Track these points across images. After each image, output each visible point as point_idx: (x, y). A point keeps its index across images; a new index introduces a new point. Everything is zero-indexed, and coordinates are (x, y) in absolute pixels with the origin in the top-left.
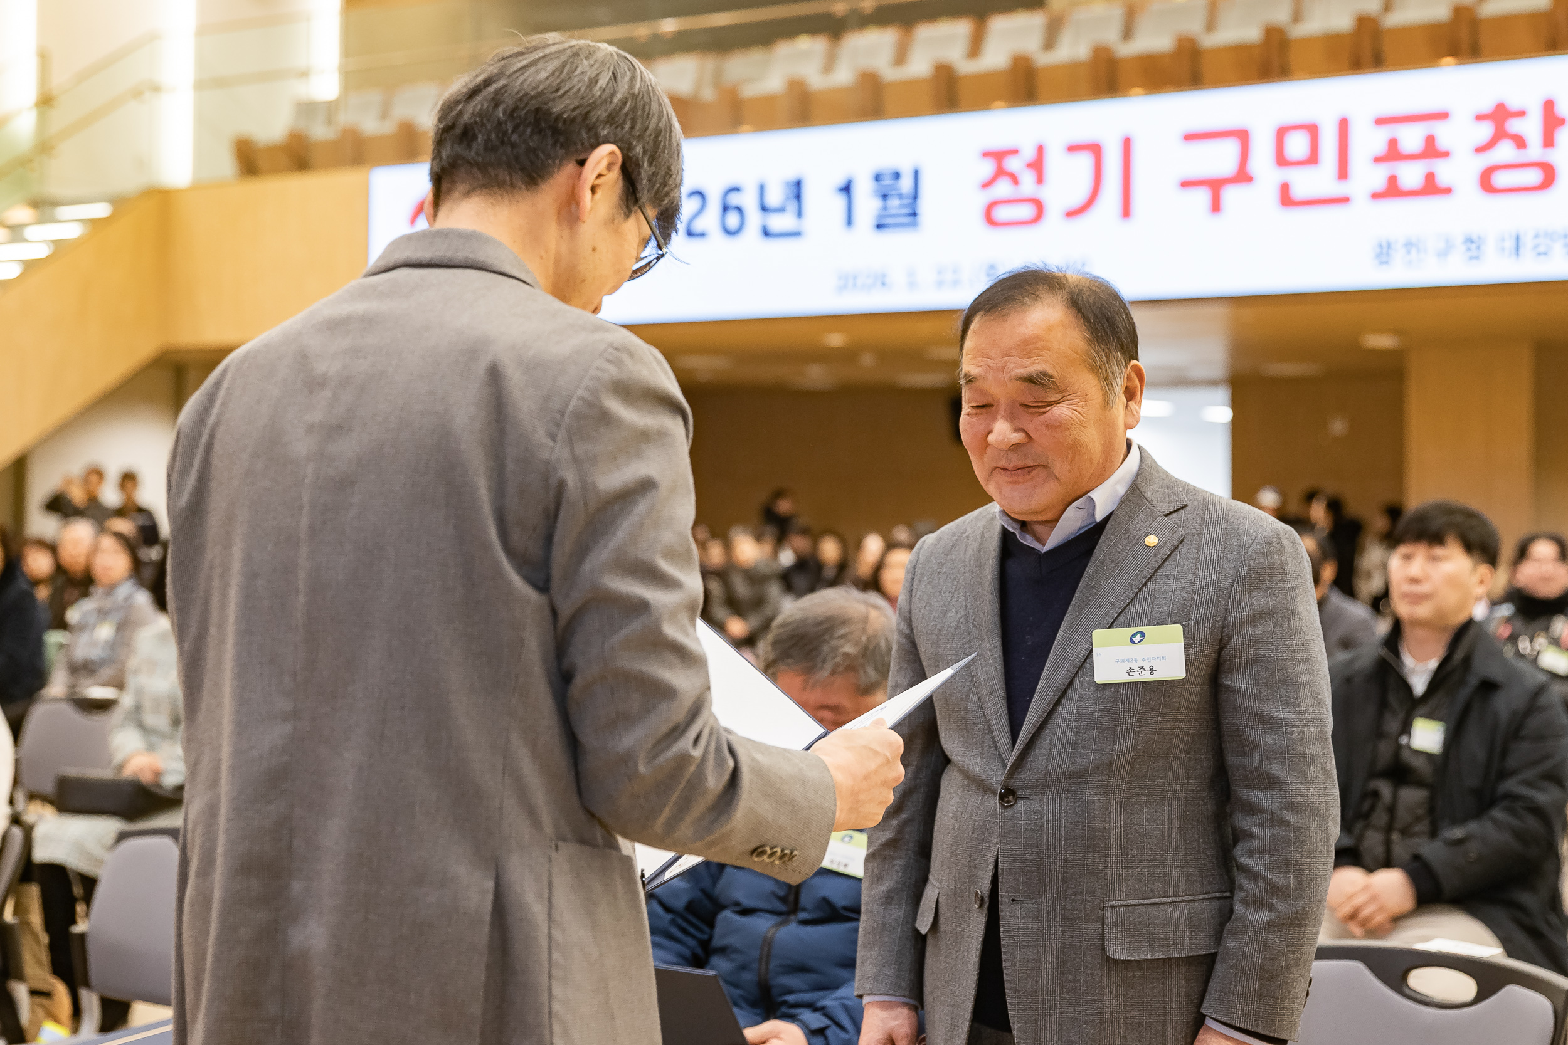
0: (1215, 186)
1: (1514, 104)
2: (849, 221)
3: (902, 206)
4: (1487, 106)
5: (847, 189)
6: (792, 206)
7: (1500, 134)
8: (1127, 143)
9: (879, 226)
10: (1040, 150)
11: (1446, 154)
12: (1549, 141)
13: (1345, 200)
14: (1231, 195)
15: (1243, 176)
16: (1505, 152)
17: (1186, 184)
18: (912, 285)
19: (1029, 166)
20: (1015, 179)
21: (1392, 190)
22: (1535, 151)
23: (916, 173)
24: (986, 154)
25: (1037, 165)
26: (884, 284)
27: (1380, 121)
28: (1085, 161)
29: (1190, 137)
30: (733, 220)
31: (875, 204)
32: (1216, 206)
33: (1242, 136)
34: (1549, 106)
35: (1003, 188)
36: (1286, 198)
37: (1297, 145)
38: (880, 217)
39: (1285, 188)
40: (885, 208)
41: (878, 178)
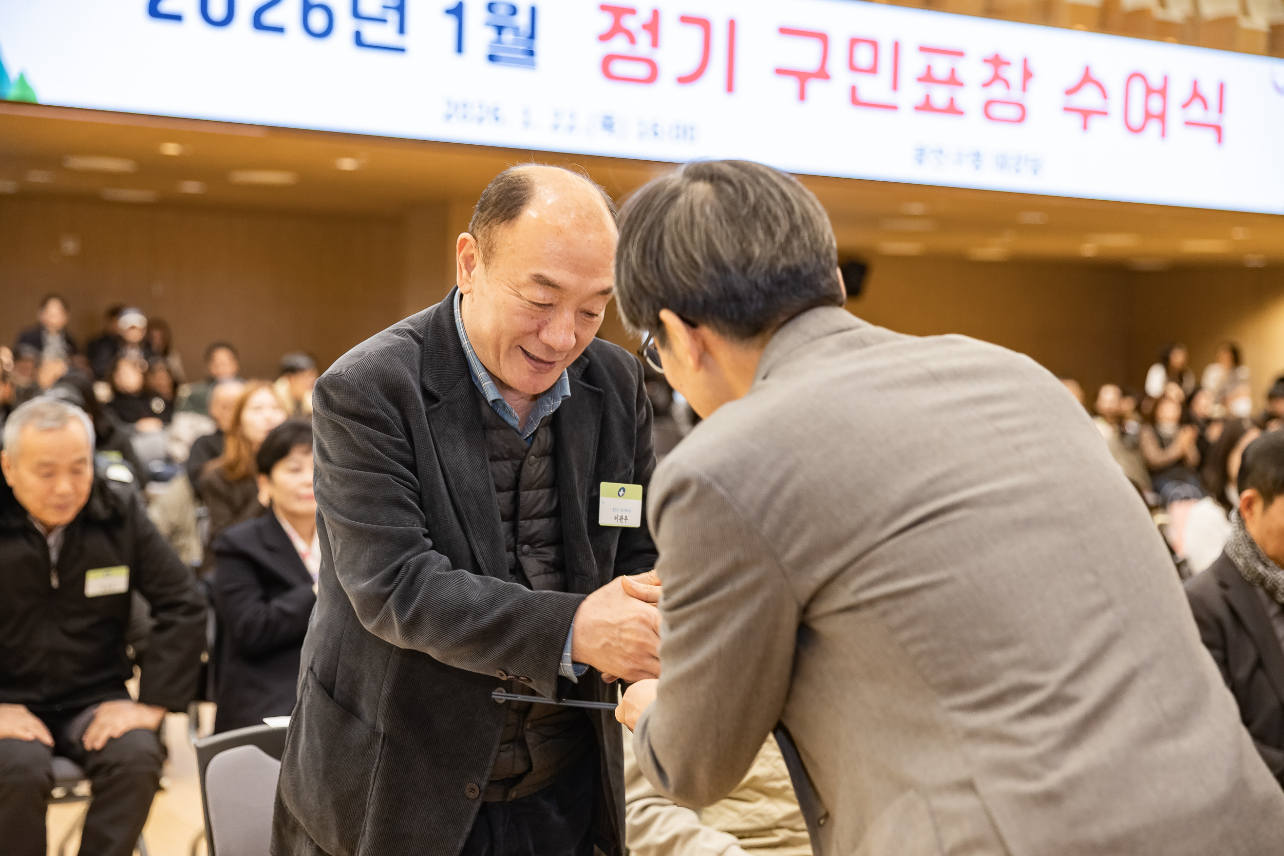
0: (803, 77)
1: (1006, 55)
2: (460, 49)
3: (516, 42)
4: (989, 53)
5: (457, 12)
6: (393, 17)
7: (996, 77)
8: (732, 25)
9: (492, 58)
10: (656, 14)
11: (961, 84)
12: (1024, 89)
13: (894, 108)
14: (814, 87)
15: (822, 74)
16: (998, 91)
17: (780, 72)
18: (526, 124)
19: (645, 27)
20: (632, 40)
21: (926, 106)
22: (1015, 94)
23: (533, 11)
24: (604, 8)
25: (653, 27)
26: (497, 119)
27: (923, 49)
28: (695, 34)
29: (784, 31)
30: (318, 20)
31: (491, 34)
32: (802, 96)
33: (823, 38)
34: (1025, 61)
35: (619, 44)
36: (855, 100)
37: (864, 56)
38: (491, 47)
39: (854, 89)
40: (499, 41)
41: (491, 7)
